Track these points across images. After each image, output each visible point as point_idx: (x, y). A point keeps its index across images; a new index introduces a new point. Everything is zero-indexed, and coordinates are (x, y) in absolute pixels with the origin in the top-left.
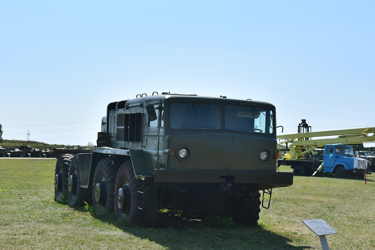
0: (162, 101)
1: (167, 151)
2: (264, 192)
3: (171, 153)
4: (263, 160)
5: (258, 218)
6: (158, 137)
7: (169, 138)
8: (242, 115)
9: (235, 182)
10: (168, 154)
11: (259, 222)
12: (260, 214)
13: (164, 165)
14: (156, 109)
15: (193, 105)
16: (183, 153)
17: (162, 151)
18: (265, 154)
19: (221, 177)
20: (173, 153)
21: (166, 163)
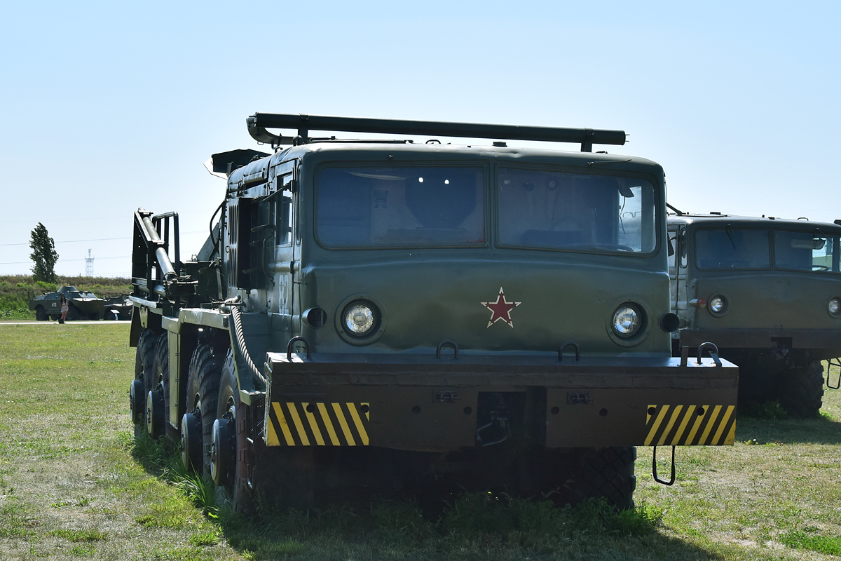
0: (681, 227)
1: (695, 301)
2: (830, 363)
3: (702, 305)
4: (833, 313)
5: (820, 405)
6: (676, 281)
7: (697, 283)
8: (797, 245)
9: (793, 347)
10: (697, 306)
11: (822, 411)
12: (823, 399)
13: (690, 322)
14: (672, 239)
15: (727, 232)
16: (716, 305)
17: (686, 302)
18: (835, 303)
19: (773, 339)
20: (705, 305)
21: (692, 320)
